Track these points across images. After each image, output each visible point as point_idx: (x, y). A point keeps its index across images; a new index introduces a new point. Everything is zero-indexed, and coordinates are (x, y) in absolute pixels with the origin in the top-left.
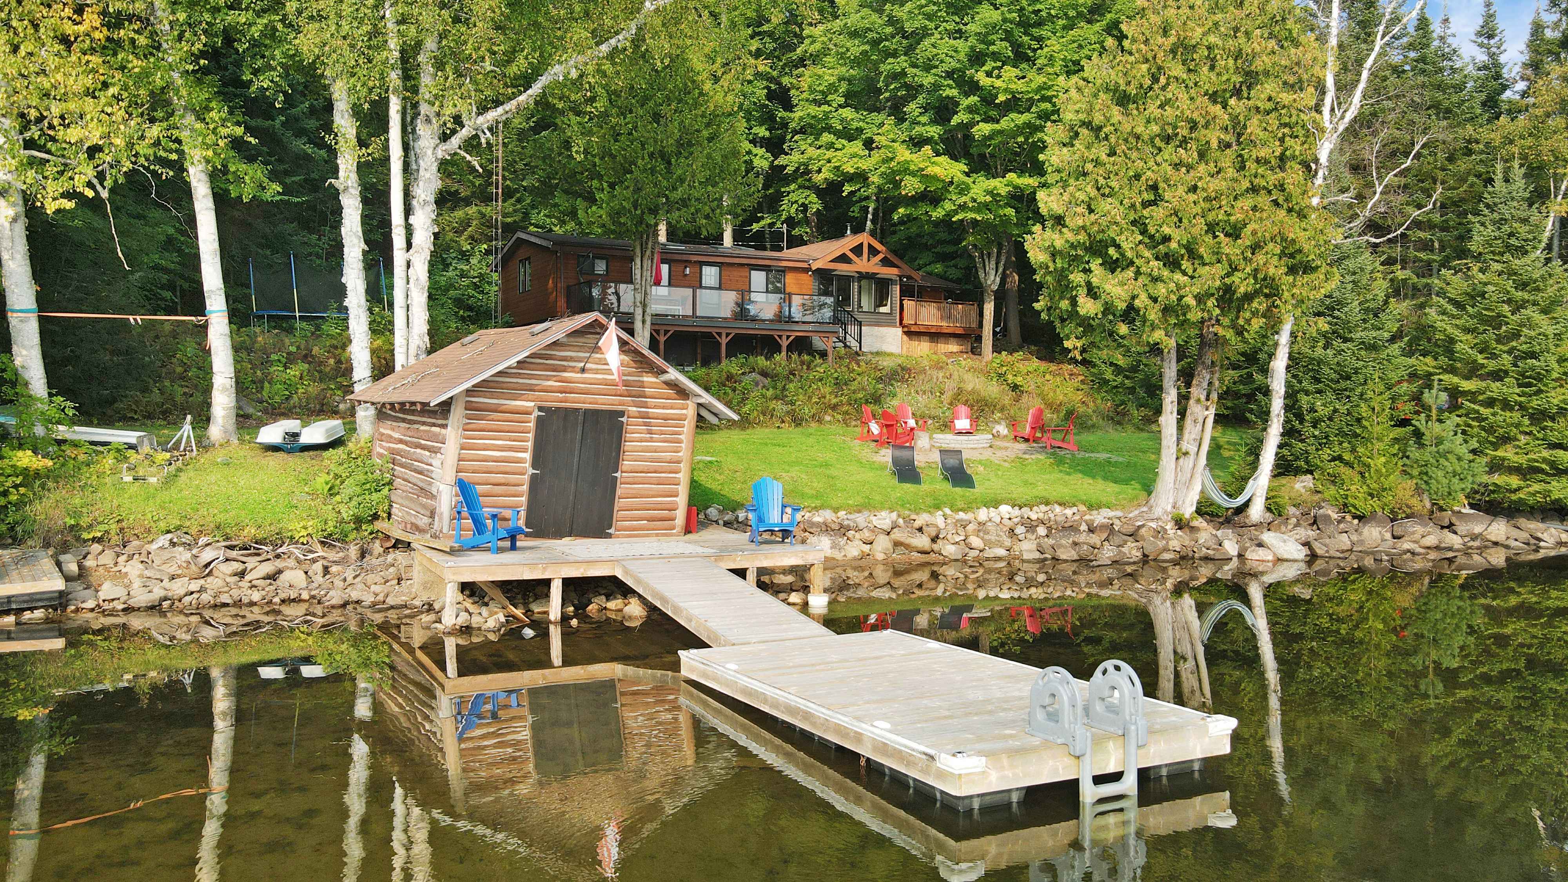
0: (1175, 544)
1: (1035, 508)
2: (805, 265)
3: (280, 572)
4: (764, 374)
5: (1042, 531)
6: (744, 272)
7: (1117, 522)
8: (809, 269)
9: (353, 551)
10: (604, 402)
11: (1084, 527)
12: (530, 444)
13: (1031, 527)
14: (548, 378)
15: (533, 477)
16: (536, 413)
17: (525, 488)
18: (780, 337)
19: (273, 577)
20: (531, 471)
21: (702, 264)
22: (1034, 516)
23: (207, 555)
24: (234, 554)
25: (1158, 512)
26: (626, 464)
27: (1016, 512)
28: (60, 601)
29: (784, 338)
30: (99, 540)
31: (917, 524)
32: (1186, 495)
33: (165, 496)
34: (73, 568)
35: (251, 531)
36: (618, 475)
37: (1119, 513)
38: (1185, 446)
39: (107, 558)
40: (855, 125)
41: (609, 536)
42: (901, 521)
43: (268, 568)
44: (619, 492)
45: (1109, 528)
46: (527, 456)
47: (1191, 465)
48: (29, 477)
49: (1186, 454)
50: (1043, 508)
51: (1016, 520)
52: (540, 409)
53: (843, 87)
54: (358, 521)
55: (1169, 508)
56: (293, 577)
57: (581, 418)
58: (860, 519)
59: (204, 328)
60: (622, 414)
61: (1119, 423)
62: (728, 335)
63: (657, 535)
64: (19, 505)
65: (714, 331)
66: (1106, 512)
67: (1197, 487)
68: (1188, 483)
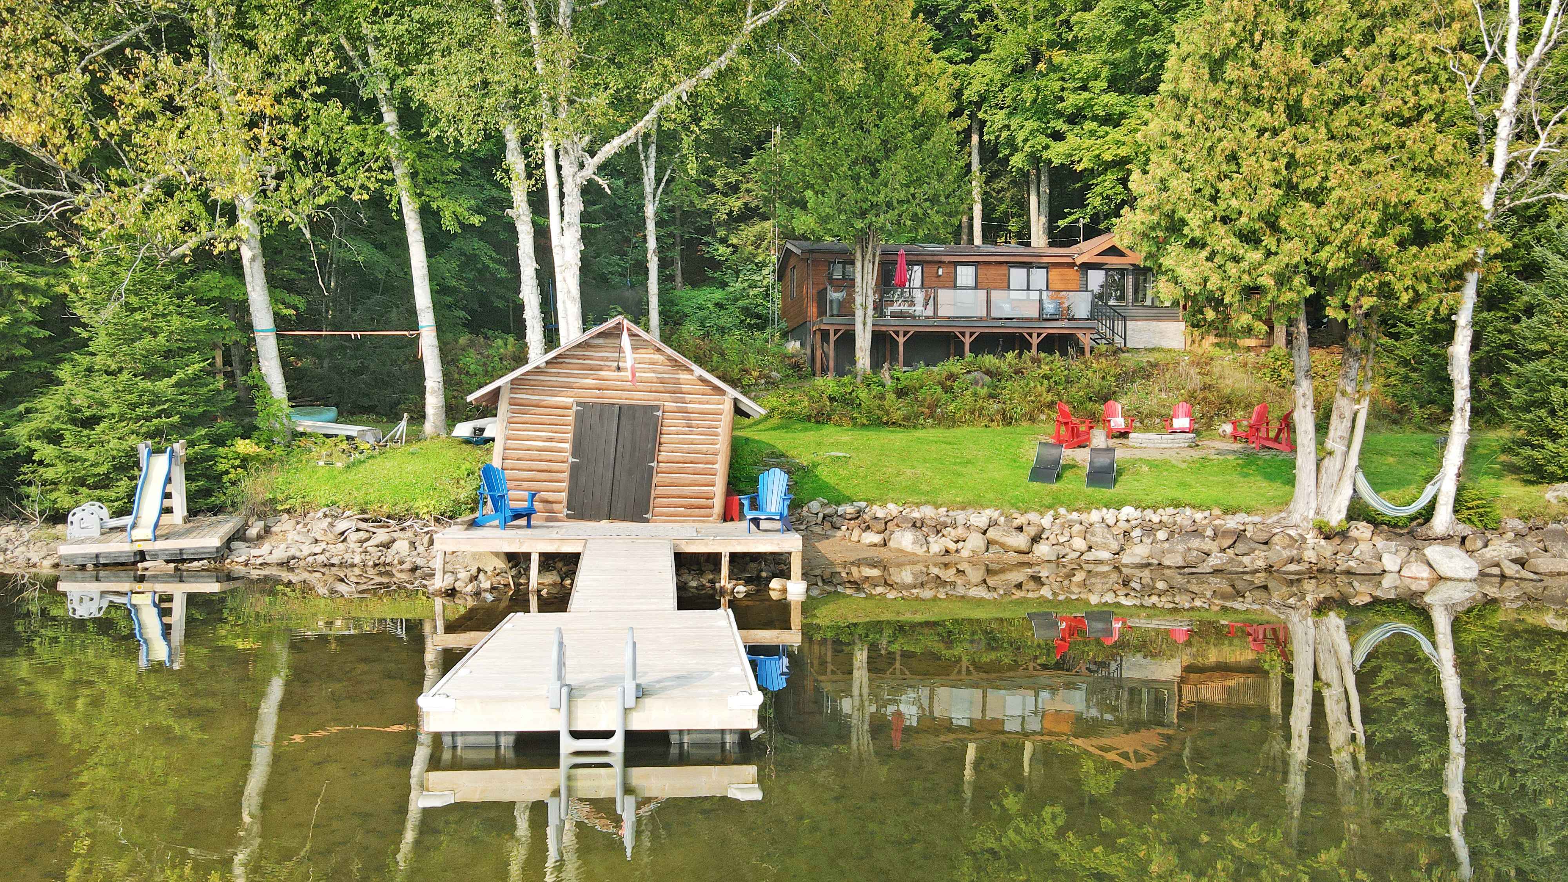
0: (1310, 555)
1: (1160, 511)
2: (1070, 260)
3: (394, 541)
4: (988, 373)
5: (1161, 535)
6: (1003, 270)
7: (1250, 528)
8: (1074, 265)
10: (639, 398)
11: (1209, 532)
12: (569, 436)
13: (1149, 530)
14: (586, 377)
15: (574, 466)
16: (575, 408)
17: (566, 475)
18: (1030, 335)
19: (387, 545)
20: (571, 460)
21: (956, 264)
22: (1156, 519)
23: (346, 525)
24: (363, 525)
25: (1296, 518)
26: (663, 455)
27: (1138, 514)
28: (219, 555)
29: (1035, 336)
30: (288, 511)
31: (1016, 523)
32: (1333, 501)
34: (255, 532)
35: (388, 508)
36: (654, 464)
37: (1257, 519)
38: (1330, 444)
39: (289, 525)
40: (1118, 109)
41: (647, 521)
42: (1002, 519)
43: (384, 538)
44: (655, 480)
45: (1240, 535)
46: (567, 446)
47: (1338, 465)
49: (1330, 453)
50: (1171, 510)
51: (1134, 523)
52: (579, 404)
53: (1105, 72)
55: (1311, 514)
56: (402, 546)
57: (617, 412)
58: (961, 516)
60: (658, 408)
61: (1395, 422)
62: (972, 334)
63: (694, 521)
65: (956, 331)
66: (1241, 517)
67: (1347, 493)
68: (1335, 488)
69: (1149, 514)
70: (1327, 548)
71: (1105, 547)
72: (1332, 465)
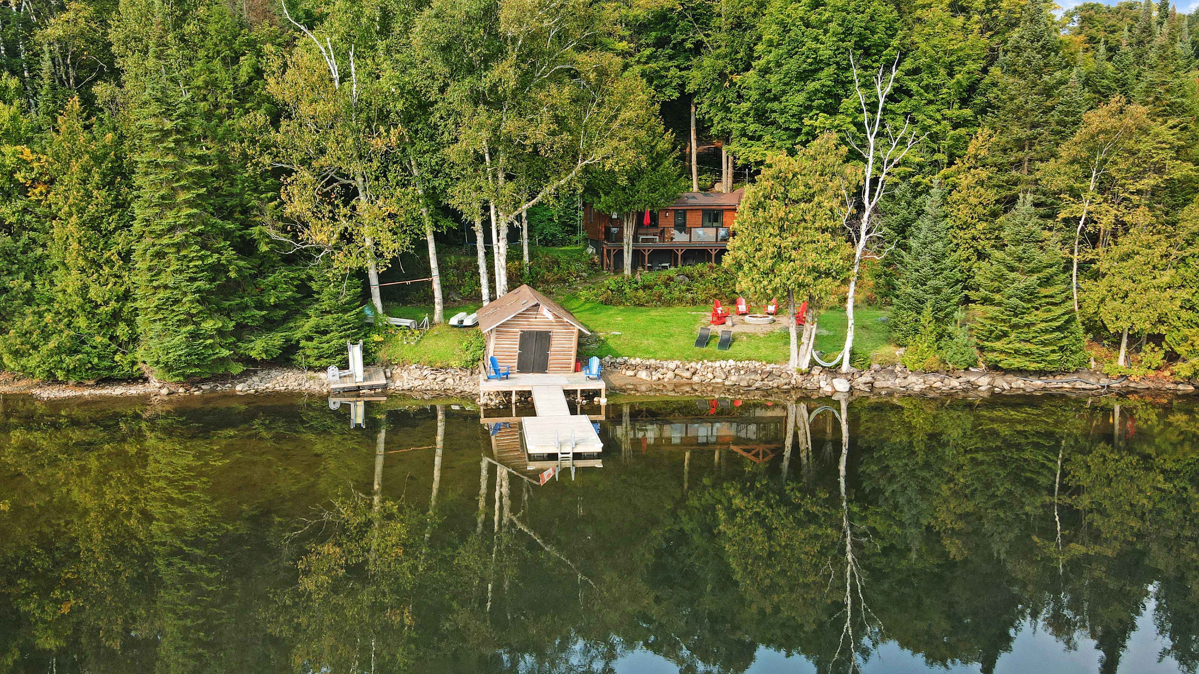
0: (793, 382)
1: (743, 362)
3: (446, 379)
4: (687, 276)
5: (742, 372)
6: (699, 213)
7: (774, 370)
9: (469, 372)
10: (543, 328)
11: (759, 372)
12: (518, 343)
13: (738, 370)
14: (524, 321)
15: (519, 353)
16: (520, 333)
17: (517, 357)
18: (711, 250)
19: (444, 381)
20: (519, 351)
21: (675, 210)
22: (741, 365)
23: (425, 372)
24: (433, 372)
25: (790, 367)
26: (552, 349)
28: (385, 387)
29: (714, 250)
30: (396, 365)
31: (686, 367)
32: (804, 360)
33: (415, 349)
34: (389, 374)
35: (439, 364)
36: (549, 352)
37: (778, 366)
38: (802, 341)
39: (399, 370)
41: (546, 373)
42: (681, 365)
43: (442, 377)
44: (549, 358)
45: (770, 373)
46: (517, 346)
47: (806, 347)
48: (377, 343)
49: (803, 344)
50: (747, 362)
51: (732, 367)
52: (521, 331)
54: (473, 361)
55: (796, 366)
56: (450, 381)
57: (535, 334)
59: (431, 283)
60: (550, 332)
62: (682, 250)
63: (564, 373)
64: (375, 353)
65: (674, 249)
66: (773, 365)
67: (808, 358)
68: (804, 356)
69: (738, 363)
70: (800, 378)
71: (720, 377)
72: (803, 348)
